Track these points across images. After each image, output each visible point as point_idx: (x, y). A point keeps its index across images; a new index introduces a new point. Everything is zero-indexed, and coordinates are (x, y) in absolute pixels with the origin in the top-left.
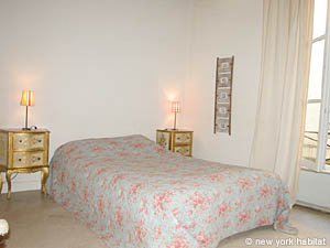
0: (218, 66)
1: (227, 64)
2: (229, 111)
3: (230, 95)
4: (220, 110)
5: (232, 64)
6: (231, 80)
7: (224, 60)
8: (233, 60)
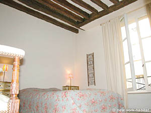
0: (87, 57)
1: (91, 56)
2: (94, 75)
3: (94, 68)
4: (90, 75)
5: (93, 56)
6: (93, 62)
7: (90, 55)
8: (93, 54)
